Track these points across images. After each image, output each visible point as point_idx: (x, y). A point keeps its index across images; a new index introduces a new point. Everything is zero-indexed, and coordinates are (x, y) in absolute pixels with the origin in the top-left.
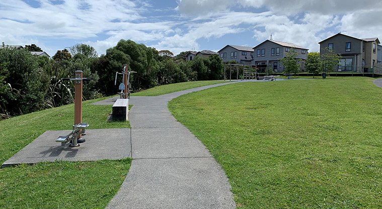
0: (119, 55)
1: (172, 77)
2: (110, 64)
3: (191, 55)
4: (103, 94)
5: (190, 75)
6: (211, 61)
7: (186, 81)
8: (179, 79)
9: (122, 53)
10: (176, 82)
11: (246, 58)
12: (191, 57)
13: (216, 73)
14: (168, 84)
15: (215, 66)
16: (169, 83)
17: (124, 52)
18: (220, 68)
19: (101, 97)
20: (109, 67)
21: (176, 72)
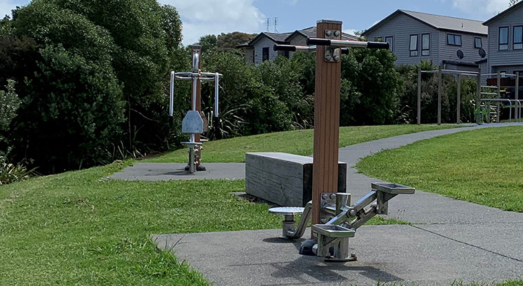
0: (72, 27)
1: (240, 113)
2: (41, 59)
3: (265, 44)
4: (29, 167)
5: (295, 109)
6: (359, 60)
7: (285, 128)
8: (262, 122)
9: (84, 21)
10: (254, 132)
11: (460, 55)
12: (266, 51)
13: (378, 103)
14: (225, 137)
15: (375, 78)
16: (231, 135)
17: (91, 18)
18: (389, 84)
19: (20, 174)
20: (39, 71)
21: (251, 95)
